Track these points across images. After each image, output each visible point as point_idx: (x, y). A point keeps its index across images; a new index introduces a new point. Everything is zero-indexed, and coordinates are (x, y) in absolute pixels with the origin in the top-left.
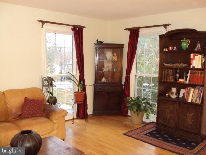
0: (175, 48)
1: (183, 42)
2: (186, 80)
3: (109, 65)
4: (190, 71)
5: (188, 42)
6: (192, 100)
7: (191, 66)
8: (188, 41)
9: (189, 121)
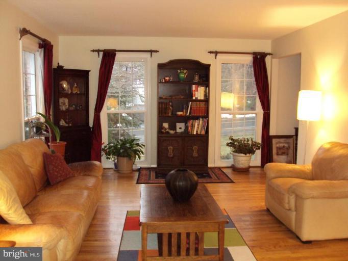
0: (171, 78)
1: (181, 72)
2: (187, 112)
3: (64, 101)
4: (190, 103)
5: (186, 73)
6: (197, 132)
7: (194, 98)
8: (185, 71)
9: (195, 154)
